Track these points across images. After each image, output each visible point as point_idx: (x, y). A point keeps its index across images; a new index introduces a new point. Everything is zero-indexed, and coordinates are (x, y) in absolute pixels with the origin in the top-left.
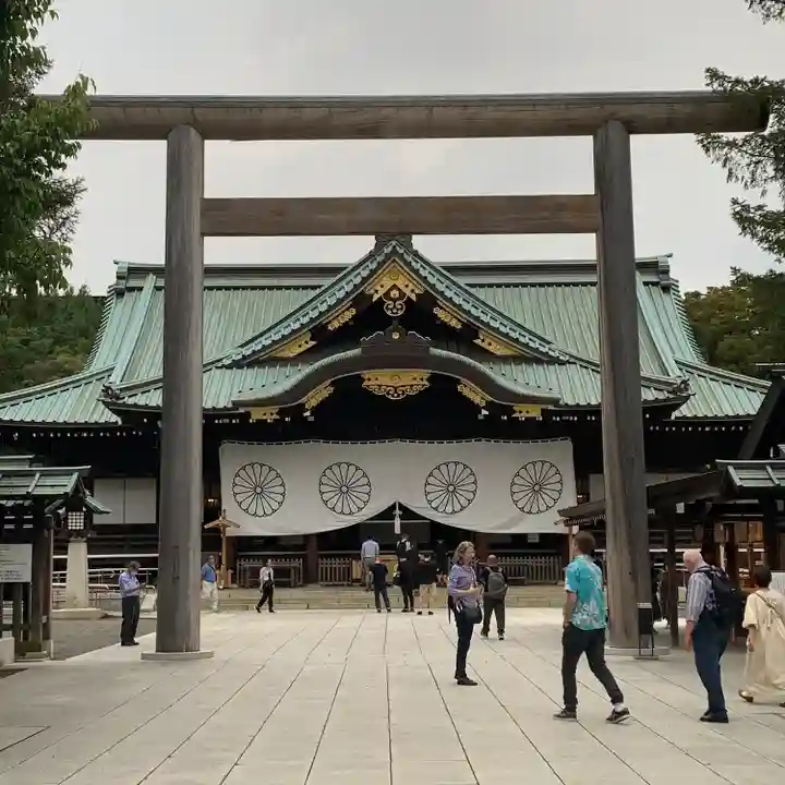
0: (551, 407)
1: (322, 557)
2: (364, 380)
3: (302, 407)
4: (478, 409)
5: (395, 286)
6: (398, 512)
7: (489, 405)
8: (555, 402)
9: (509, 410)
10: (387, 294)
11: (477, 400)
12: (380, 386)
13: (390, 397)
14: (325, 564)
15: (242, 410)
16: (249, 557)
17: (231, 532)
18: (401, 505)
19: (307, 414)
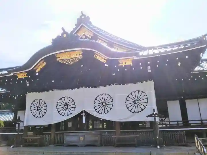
0: (136, 58)
2: (57, 58)
4: (103, 64)
5: (84, 35)
6: (84, 114)
7: (108, 61)
9: (117, 62)
10: (81, 38)
11: (103, 60)
12: (63, 59)
13: (67, 63)
18: (86, 112)
19: (37, 74)
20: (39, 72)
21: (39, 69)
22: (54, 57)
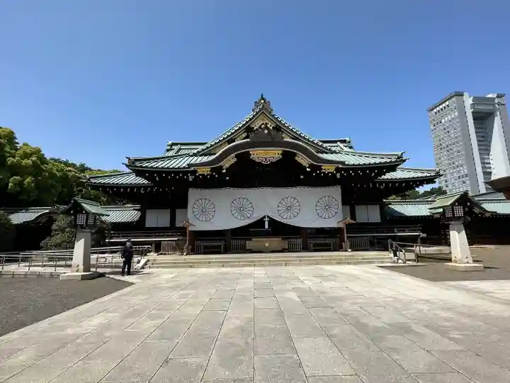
0: (340, 166)
1: (232, 239)
2: (251, 154)
3: (221, 168)
4: (305, 168)
5: (263, 124)
6: (266, 219)
7: (311, 166)
8: (343, 163)
9: (319, 168)
10: (260, 127)
11: (304, 164)
12: (259, 157)
13: (263, 162)
14: (234, 242)
15: (192, 169)
16: (200, 240)
17: (191, 228)
18: (268, 217)
19: (224, 171)
20: (227, 169)
21: (227, 165)
22: (248, 153)
